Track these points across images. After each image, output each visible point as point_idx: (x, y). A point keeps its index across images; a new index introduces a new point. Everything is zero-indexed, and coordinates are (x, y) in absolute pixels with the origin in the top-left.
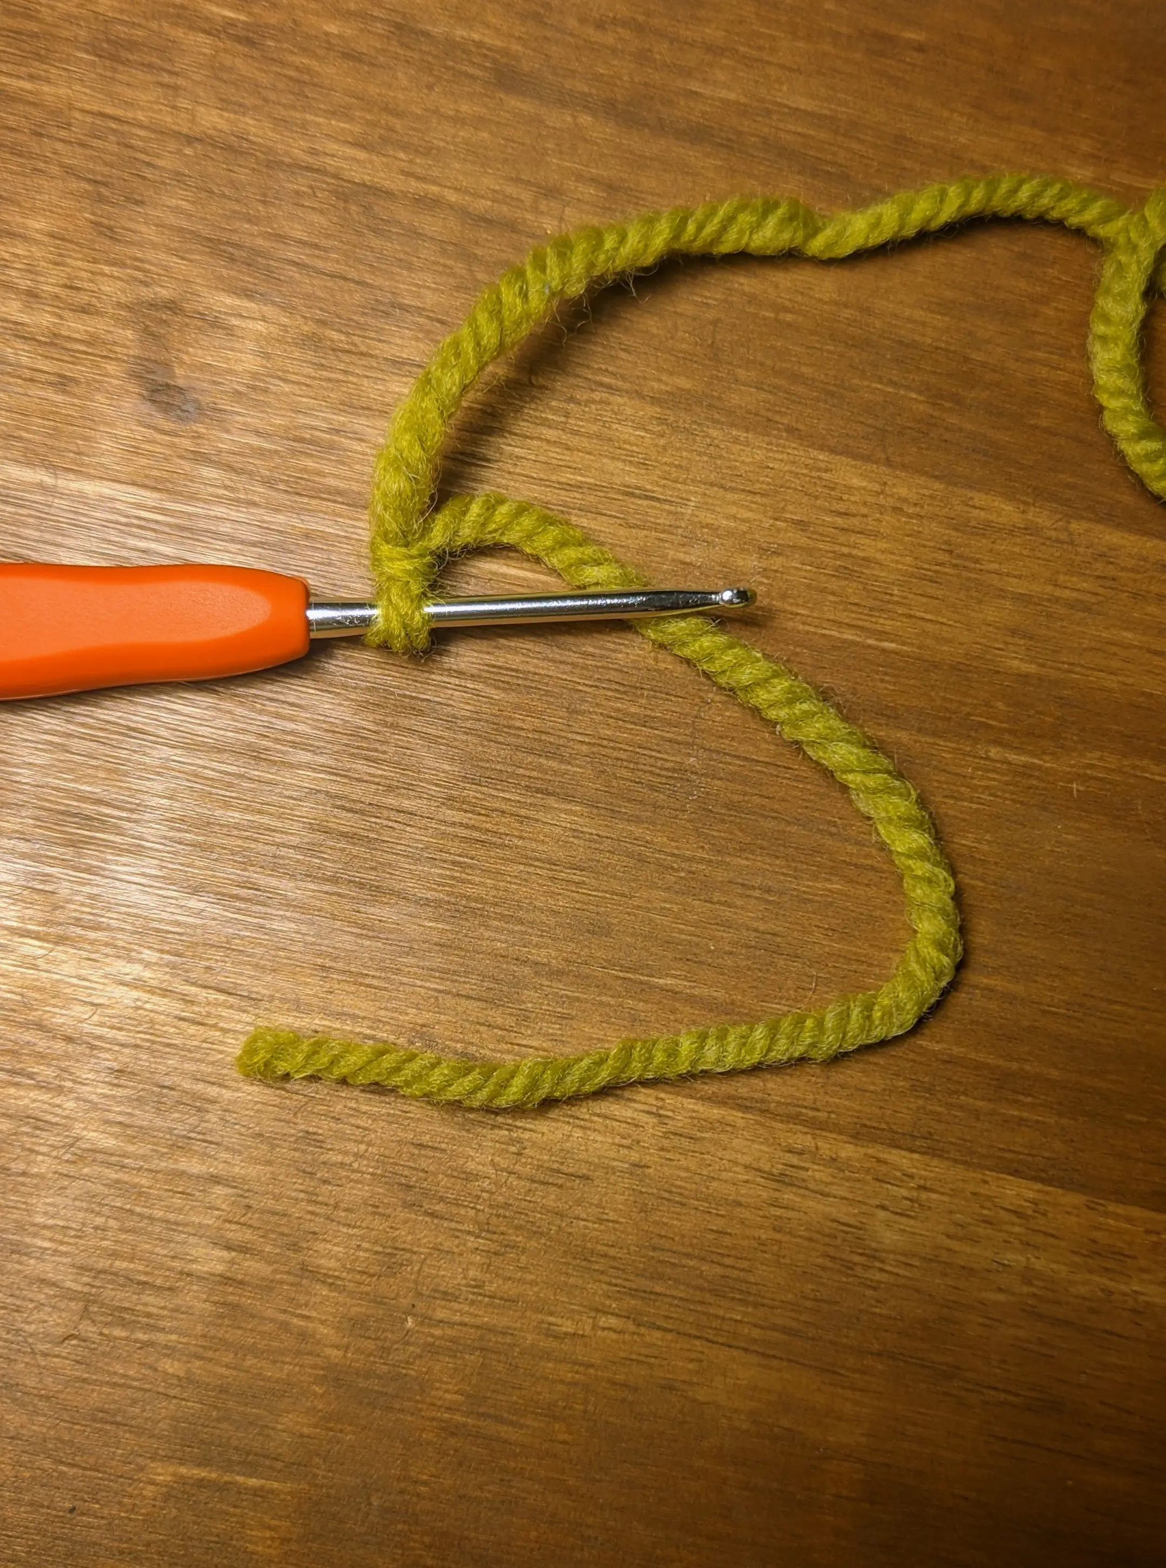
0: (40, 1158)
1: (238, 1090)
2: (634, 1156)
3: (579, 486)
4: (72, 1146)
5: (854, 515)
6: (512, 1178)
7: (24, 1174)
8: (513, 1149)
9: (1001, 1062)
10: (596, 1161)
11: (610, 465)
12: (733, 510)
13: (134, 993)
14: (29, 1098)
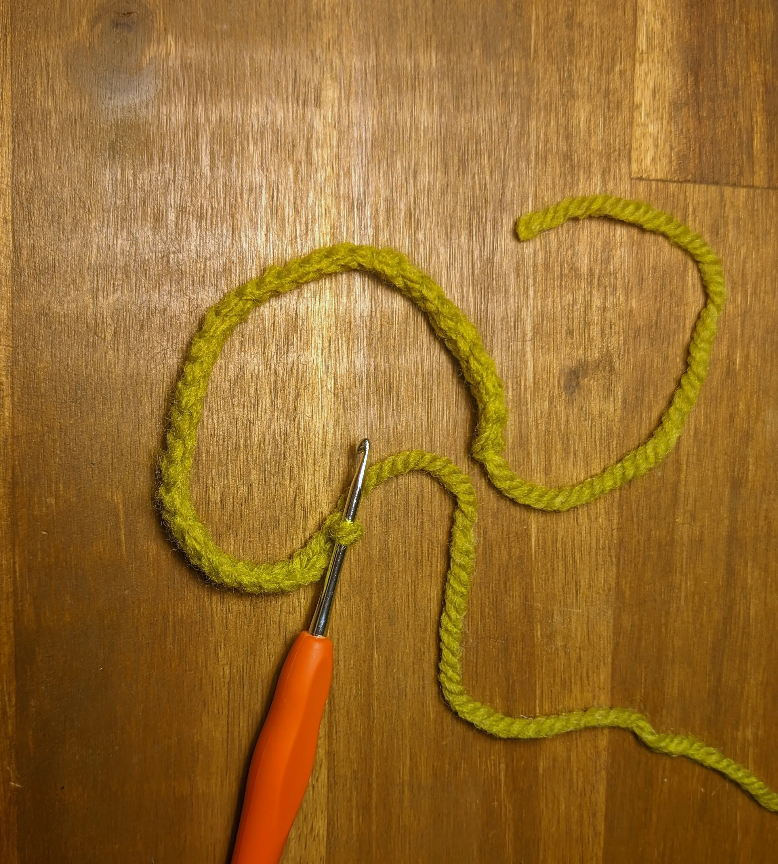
0: (242, 410)
1: (290, 487)
3: (575, 562)
4: (250, 422)
5: (588, 680)
6: (279, 613)
7: (233, 405)
8: (291, 610)
9: (374, 805)
11: (587, 573)
12: (579, 629)
13: (321, 432)
14: (266, 398)
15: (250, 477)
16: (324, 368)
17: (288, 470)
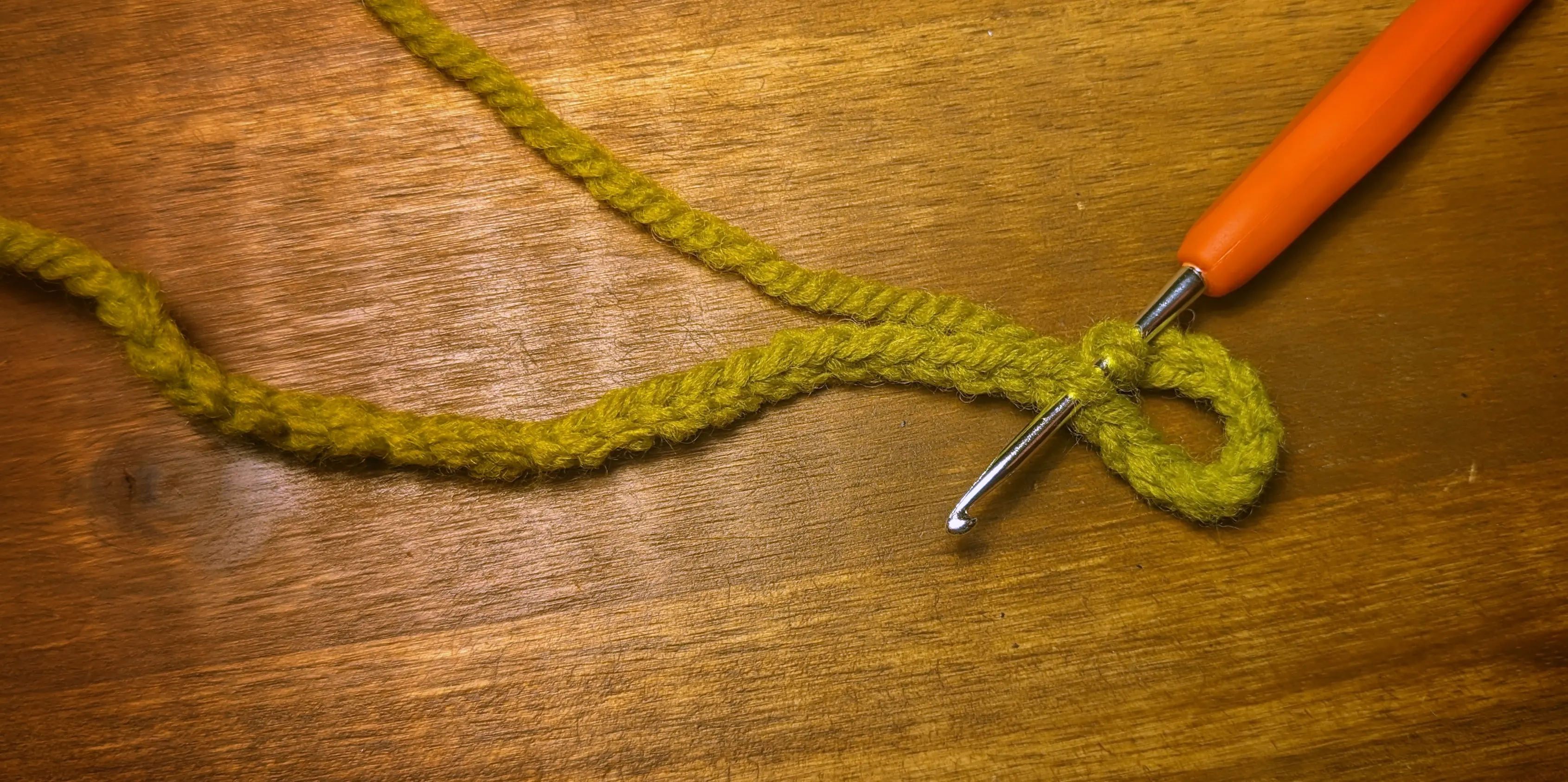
0: (770, 195)
1: (889, 96)
2: (1183, 37)
4: (788, 179)
6: (1106, 83)
7: (764, 210)
8: (1097, 63)
10: (1158, 50)
13: (785, 59)
14: (744, 158)
15: (883, 165)
16: (675, 69)
17: (860, 104)
